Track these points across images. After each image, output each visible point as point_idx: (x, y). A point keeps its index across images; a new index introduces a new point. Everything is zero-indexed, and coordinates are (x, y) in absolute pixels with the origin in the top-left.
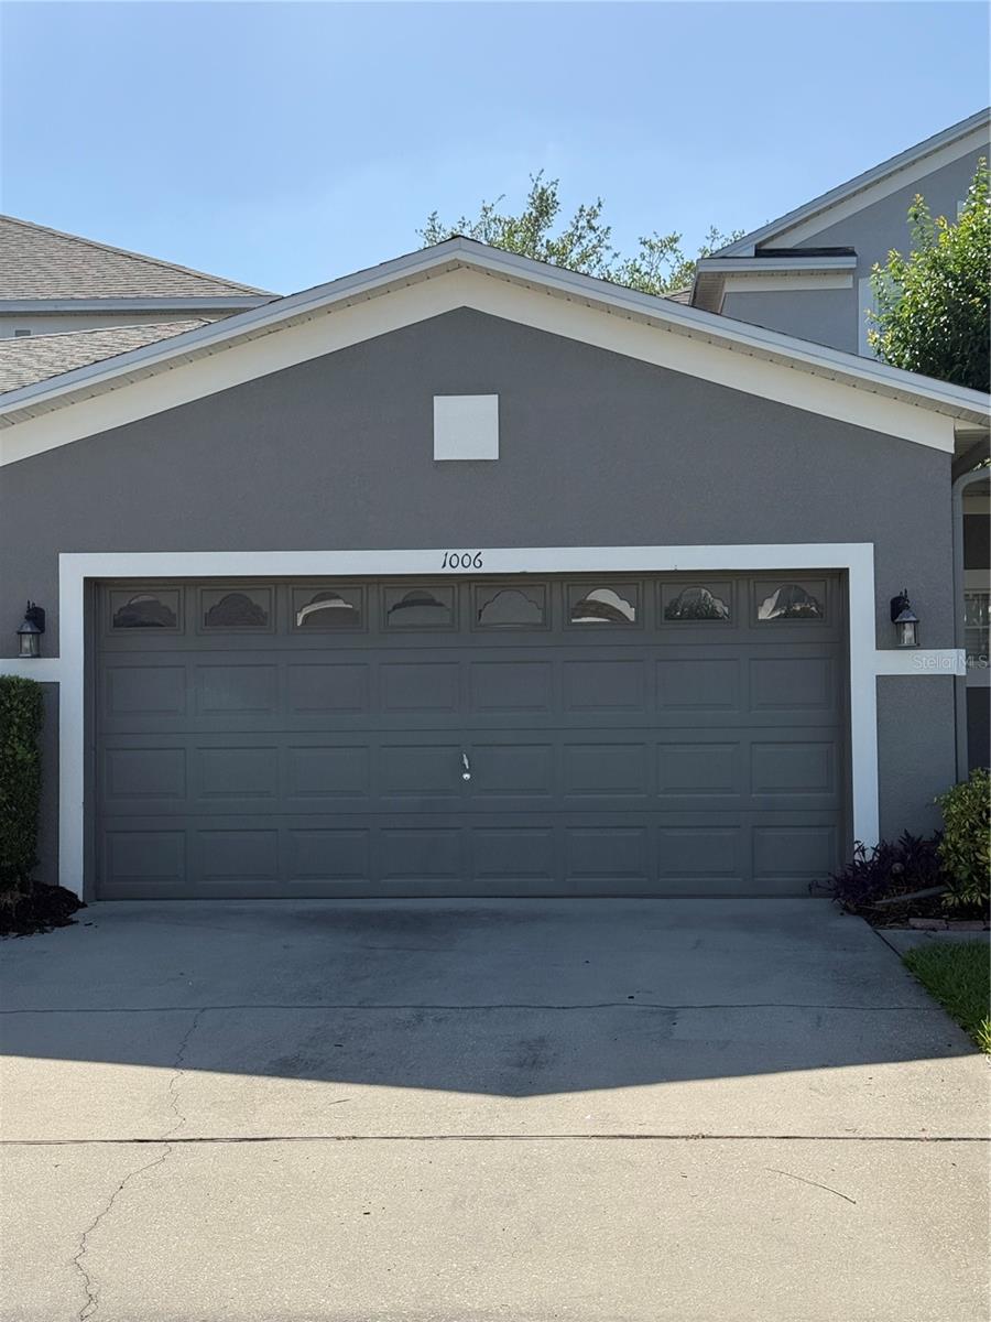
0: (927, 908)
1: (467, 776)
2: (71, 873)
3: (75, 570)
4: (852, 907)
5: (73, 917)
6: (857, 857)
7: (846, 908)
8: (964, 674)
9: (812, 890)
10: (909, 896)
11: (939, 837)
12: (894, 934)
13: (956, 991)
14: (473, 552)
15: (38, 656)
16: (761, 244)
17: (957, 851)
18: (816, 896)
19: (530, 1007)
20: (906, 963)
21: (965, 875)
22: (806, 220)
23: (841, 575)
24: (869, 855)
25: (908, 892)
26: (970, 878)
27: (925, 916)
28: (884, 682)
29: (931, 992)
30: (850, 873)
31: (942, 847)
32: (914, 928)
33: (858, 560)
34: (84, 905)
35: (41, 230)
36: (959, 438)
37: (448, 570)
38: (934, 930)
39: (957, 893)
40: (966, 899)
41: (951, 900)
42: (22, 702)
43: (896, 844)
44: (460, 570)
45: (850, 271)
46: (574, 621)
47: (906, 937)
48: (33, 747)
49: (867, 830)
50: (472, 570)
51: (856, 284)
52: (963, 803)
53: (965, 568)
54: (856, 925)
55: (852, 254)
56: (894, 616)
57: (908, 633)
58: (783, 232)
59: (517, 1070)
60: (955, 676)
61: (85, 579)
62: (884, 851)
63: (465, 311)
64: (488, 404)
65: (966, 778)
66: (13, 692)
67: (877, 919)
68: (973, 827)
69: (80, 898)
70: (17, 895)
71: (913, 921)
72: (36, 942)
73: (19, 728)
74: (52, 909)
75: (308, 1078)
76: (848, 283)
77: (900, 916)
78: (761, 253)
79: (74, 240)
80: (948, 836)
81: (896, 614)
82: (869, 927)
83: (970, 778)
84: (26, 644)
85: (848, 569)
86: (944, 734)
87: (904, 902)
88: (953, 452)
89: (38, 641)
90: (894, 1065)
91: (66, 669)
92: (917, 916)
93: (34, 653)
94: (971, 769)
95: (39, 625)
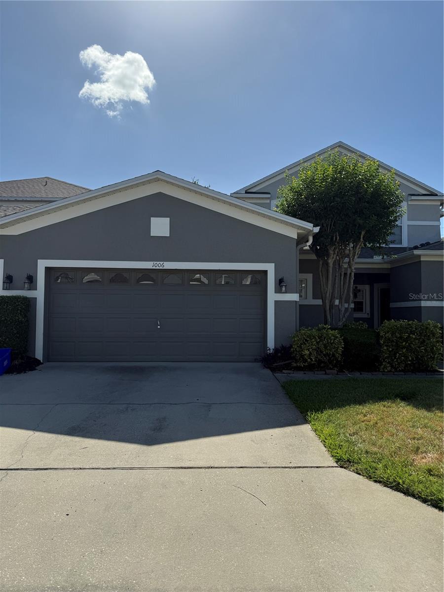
0: (288, 367)
1: (159, 327)
2: (39, 354)
3: (42, 265)
4: (266, 366)
5: (37, 368)
6: (268, 352)
7: (264, 366)
8: (298, 300)
9: (256, 361)
10: (283, 363)
11: (291, 347)
12: (278, 375)
13: (298, 399)
14: (162, 263)
15: (30, 290)
16: (247, 190)
17: (296, 351)
18: (258, 362)
19: (164, 404)
20: (282, 386)
21: (298, 358)
22: (258, 185)
23: (265, 272)
24: (272, 351)
25: (282, 362)
26: (300, 359)
27: (287, 369)
28: (276, 302)
29: (290, 397)
30: (266, 356)
31: (292, 349)
32: (284, 373)
33: (270, 268)
34: (42, 364)
35: (63, 182)
36: (298, 234)
37: (154, 268)
38: (290, 374)
39: (296, 363)
40: (299, 365)
41: (295, 365)
42: (22, 303)
43: (279, 348)
44: (158, 268)
45: (268, 198)
46: (191, 283)
47: (283, 376)
48: (26, 316)
49: (271, 343)
50: (161, 268)
51: (270, 201)
52: (298, 337)
53: (300, 273)
54: (267, 372)
55: (269, 194)
56: (280, 284)
57: (284, 289)
58: (252, 188)
59: (153, 432)
60: (296, 301)
61: (46, 267)
62: (276, 350)
63: (160, 193)
64: (167, 220)
65: (299, 330)
66: (19, 300)
67: (273, 370)
68: (301, 344)
69: (42, 361)
70: (20, 361)
71: (284, 371)
72: (22, 376)
73: (21, 311)
74: (31, 364)
75: (78, 436)
76: (268, 201)
77: (279, 369)
78: (246, 192)
79: (71, 184)
80: (294, 346)
81: (281, 284)
82: (271, 373)
83: (300, 330)
84: (26, 286)
85: (267, 271)
86: (293, 318)
87: (281, 365)
88: (296, 238)
89: (30, 285)
90: (279, 429)
91: (39, 294)
92: (285, 370)
93: (29, 288)
94: (300, 327)
95: (31, 281)
